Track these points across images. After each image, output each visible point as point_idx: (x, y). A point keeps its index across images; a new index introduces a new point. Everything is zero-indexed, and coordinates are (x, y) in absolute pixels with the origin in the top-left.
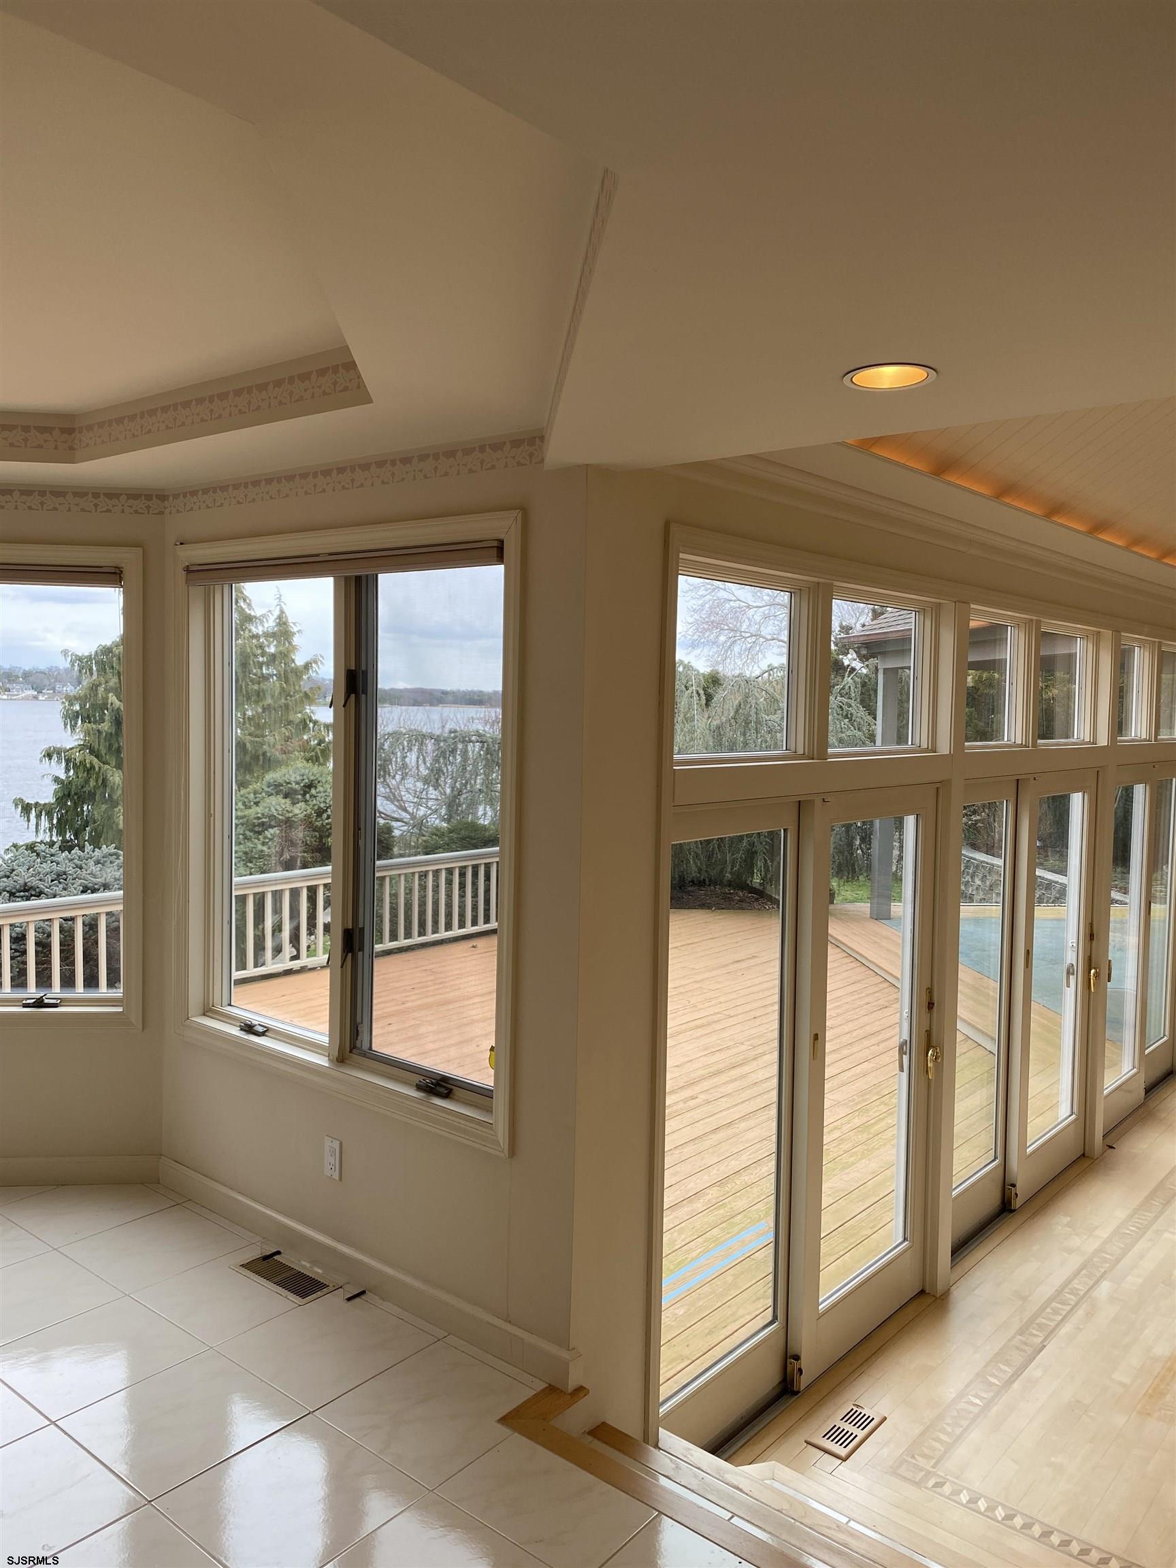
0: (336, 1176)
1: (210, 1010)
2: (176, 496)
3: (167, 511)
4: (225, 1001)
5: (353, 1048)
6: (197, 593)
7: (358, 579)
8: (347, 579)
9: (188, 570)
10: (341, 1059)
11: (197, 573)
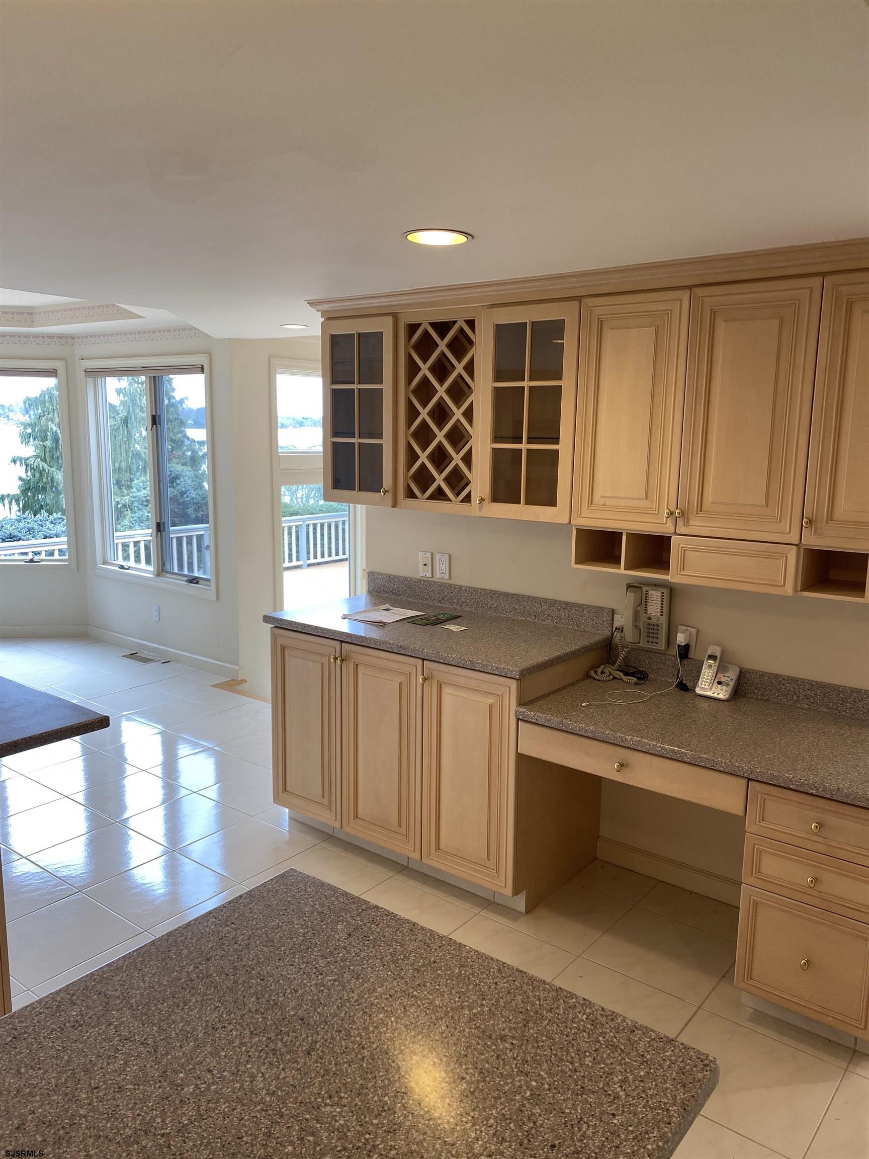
0: (158, 620)
1: (106, 562)
2: (79, 338)
3: (75, 344)
4: (112, 559)
5: (163, 570)
6: (90, 381)
7: (155, 377)
8: (150, 377)
9: (86, 371)
10: (158, 575)
11: (89, 372)
